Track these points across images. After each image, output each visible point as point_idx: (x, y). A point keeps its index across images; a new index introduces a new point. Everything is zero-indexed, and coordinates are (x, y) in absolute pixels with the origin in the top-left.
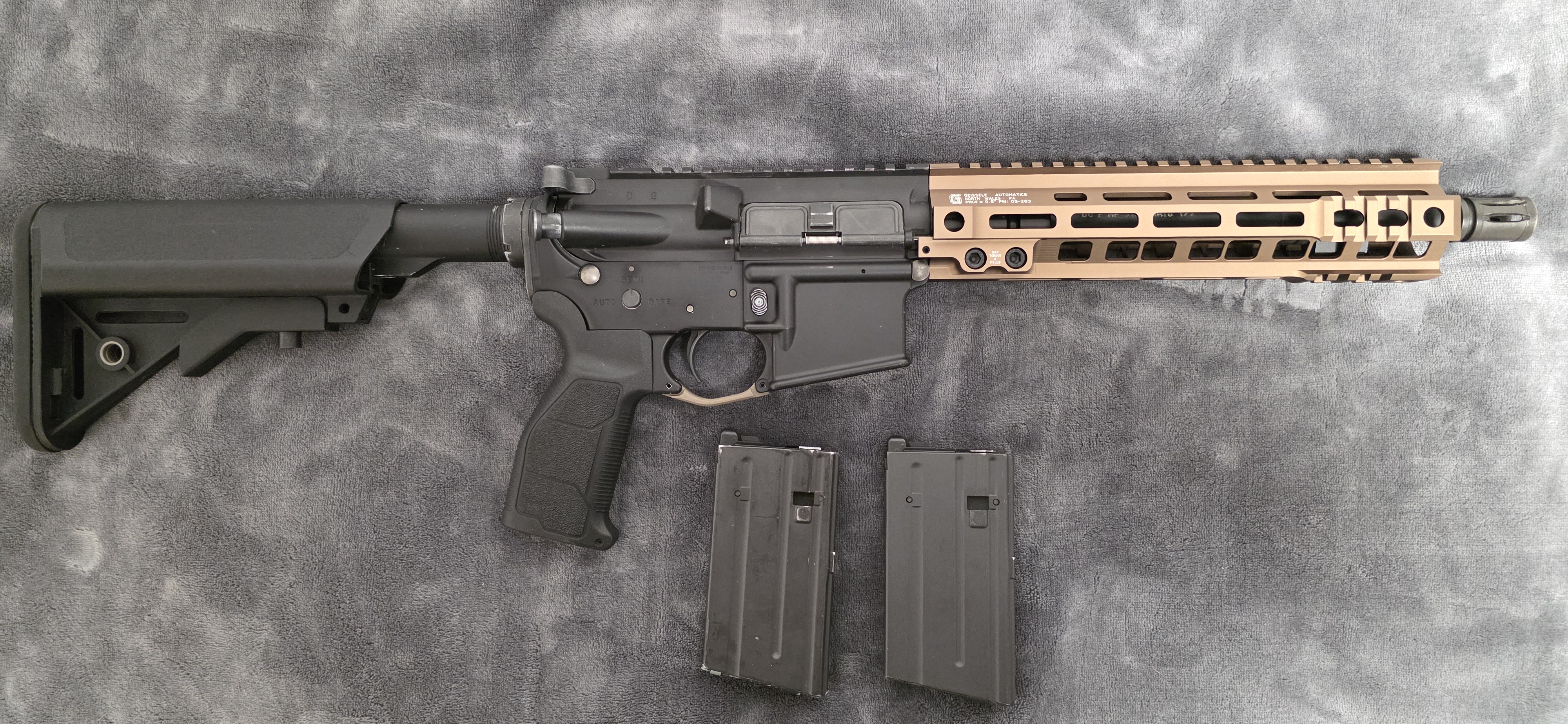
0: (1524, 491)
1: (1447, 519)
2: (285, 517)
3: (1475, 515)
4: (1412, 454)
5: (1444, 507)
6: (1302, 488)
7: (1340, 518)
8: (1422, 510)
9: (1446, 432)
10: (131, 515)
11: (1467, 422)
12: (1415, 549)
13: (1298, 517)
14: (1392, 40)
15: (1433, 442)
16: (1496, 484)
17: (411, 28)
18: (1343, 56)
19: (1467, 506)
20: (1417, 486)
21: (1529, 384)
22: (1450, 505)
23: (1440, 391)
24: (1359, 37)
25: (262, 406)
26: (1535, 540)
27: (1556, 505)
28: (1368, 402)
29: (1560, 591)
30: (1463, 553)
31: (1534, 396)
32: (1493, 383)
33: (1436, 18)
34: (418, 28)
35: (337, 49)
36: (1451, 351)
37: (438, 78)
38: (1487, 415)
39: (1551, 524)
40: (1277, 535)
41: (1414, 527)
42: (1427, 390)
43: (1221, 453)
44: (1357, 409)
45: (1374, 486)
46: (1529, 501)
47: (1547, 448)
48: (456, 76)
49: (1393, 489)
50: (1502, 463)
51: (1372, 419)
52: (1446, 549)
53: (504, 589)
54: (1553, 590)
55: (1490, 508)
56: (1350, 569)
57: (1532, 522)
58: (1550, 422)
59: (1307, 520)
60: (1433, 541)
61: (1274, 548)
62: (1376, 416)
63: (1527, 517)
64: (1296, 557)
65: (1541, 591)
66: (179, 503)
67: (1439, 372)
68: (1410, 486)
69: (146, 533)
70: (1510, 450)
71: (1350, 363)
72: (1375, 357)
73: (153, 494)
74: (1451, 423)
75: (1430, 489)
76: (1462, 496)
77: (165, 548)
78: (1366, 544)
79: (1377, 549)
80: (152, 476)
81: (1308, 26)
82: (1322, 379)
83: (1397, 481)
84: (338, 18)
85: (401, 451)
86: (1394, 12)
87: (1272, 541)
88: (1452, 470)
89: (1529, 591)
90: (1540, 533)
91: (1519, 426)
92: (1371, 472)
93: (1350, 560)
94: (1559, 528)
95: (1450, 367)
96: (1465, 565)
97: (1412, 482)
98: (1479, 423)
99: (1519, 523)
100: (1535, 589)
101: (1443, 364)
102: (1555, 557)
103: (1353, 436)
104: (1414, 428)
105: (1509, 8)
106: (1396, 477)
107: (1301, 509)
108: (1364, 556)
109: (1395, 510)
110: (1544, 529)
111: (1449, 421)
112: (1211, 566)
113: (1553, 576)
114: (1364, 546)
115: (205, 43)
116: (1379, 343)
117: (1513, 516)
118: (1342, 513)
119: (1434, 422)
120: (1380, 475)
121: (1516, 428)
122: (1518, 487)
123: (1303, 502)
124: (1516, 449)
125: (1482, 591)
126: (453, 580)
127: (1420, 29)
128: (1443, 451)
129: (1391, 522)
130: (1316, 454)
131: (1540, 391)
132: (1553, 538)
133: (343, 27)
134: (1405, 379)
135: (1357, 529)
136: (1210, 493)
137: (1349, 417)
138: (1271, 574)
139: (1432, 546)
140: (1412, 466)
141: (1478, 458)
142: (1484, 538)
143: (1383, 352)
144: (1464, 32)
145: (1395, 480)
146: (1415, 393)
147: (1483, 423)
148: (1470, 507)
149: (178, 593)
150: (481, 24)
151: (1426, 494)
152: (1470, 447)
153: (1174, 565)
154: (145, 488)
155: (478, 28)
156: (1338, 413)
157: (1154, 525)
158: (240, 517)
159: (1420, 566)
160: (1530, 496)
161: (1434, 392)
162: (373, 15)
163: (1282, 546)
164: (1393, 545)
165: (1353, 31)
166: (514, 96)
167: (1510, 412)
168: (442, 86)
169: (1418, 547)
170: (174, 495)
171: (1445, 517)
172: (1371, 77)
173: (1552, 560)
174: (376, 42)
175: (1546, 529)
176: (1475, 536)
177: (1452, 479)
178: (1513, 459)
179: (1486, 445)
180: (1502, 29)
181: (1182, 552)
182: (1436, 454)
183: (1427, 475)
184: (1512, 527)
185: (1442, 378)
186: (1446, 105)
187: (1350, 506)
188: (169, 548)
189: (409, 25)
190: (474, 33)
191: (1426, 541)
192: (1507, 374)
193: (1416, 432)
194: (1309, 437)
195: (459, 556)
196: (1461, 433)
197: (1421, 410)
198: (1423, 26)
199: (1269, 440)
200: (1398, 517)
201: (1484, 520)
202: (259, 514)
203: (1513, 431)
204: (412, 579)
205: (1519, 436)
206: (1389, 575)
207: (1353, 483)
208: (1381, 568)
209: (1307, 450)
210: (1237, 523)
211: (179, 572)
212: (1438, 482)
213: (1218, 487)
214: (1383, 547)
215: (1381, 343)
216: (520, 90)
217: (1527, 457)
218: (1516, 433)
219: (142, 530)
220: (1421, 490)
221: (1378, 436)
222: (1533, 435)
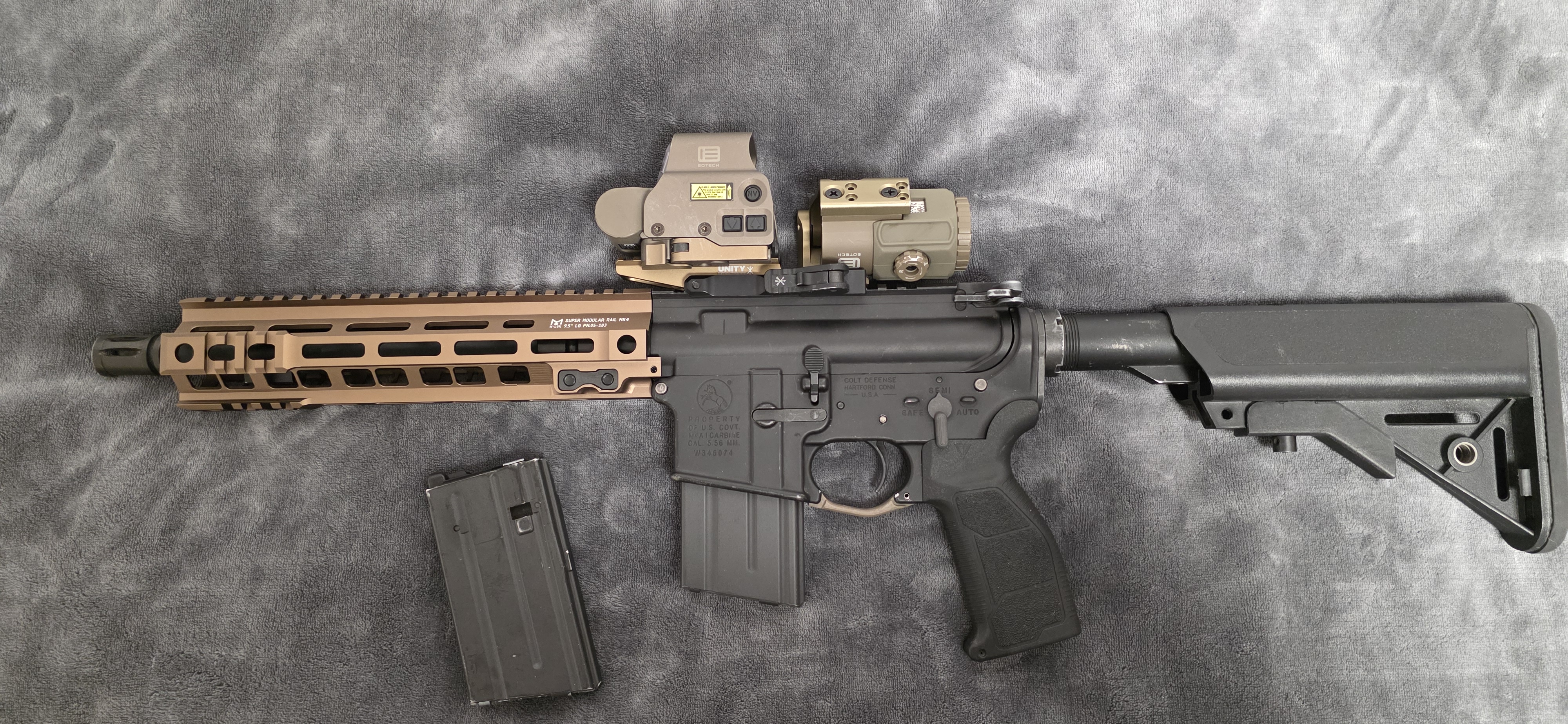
0: (1439, 613)
1: (1372, 643)
2: (225, 633)
3: (1397, 638)
4: (1334, 579)
5: (1368, 631)
6: (1233, 615)
7: (1273, 644)
8: (1348, 635)
9: (1365, 556)
10: (62, 635)
11: (1383, 547)
12: (1345, 674)
13: (1230, 644)
14: (1294, 186)
15: (1353, 567)
16: (1413, 607)
17: (381, 161)
18: (1253, 199)
19: (1388, 629)
20: (1340, 611)
21: (1432, 509)
22: (1373, 629)
23: (1356, 516)
24: (1265, 182)
25: (212, 519)
26: (1456, 664)
27: (1471, 628)
28: (1289, 529)
29: (1484, 715)
30: (1390, 677)
31: (1438, 520)
32: (1400, 507)
33: (1333, 166)
34: (388, 162)
35: (307, 178)
36: (1361, 478)
37: (404, 208)
38: (1401, 538)
39: (1469, 647)
40: (1212, 662)
41: (1341, 652)
42: (1343, 515)
43: (1156, 585)
44: (1280, 535)
45: (1300, 612)
46: (1445, 625)
47: (1457, 571)
48: (422, 207)
49: (1319, 615)
50: (1417, 586)
51: (1294, 546)
52: (1374, 674)
53: (447, 709)
54: (1477, 713)
55: (1410, 631)
56: (1287, 696)
57: (1450, 645)
58: (1457, 547)
59: (1240, 647)
60: (1362, 666)
61: (1211, 676)
62: (1297, 543)
63: (1445, 640)
64: (1233, 685)
65: (1466, 715)
66: (114, 622)
67: (1353, 498)
68: (1334, 611)
69: (78, 654)
70: (1423, 573)
71: (1270, 491)
72: (1291, 484)
73: (87, 614)
74: (1369, 548)
75: (1353, 613)
76: (1383, 620)
77: (97, 669)
78: (1299, 670)
79: (1308, 675)
80: (84, 595)
81: (1218, 169)
82: (1245, 507)
83: (1322, 606)
84: (309, 149)
85: (348, 566)
86: (1293, 160)
87: (1208, 669)
88: (1372, 594)
89: (1456, 715)
90: (1459, 656)
91: (1429, 550)
92: (1297, 599)
93: (1287, 688)
94: (1477, 652)
95: (1362, 492)
96: (1394, 690)
97: (1336, 606)
98: (1394, 548)
99: (1439, 646)
100: (1461, 712)
101: (1356, 490)
102: (1476, 680)
103: (1278, 563)
104: (1335, 553)
105: (1404, 158)
106: (1321, 603)
107: (1232, 636)
108: (1298, 683)
109: (1322, 635)
110: (1463, 652)
111: (1367, 546)
112: (1152, 695)
113: (1477, 700)
114: (1297, 672)
115: (174, 167)
116: (1294, 471)
117: (1432, 639)
118: (1275, 640)
119: (1353, 548)
120: (1305, 601)
121: (1427, 552)
122: (1434, 610)
123: (1235, 630)
124: (1428, 572)
125: (1412, 716)
126: (395, 700)
127: (1319, 176)
128: (1363, 576)
129: (1319, 648)
130: (1244, 580)
131: (1443, 516)
132: (1472, 661)
133: (314, 158)
134: (1322, 505)
135: (1290, 656)
136: (1144, 622)
137: (1274, 543)
138: (1210, 703)
139: (1361, 671)
140: (1335, 591)
141: (1395, 582)
142: (1408, 662)
143: (1298, 479)
144: (1361, 179)
145: (1319, 606)
146: (1333, 519)
147: (1398, 547)
148: (1392, 630)
149: (108, 717)
150: (448, 158)
151: (1350, 618)
152: (1386, 572)
153: (1115, 695)
154: (78, 608)
155: (445, 161)
156: (1263, 540)
157: (1090, 652)
158: (179, 633)
159: (1351, 692)
160: (1445, 619)
161: (1350, 517)
162: (343, 148)
163: (1218, 674)
164: (1323, 671)
165: (1260, 176)
166: (476, 224)
167: (1419, 535)
168: (408, 215)
169: (1347, 672)
170: (110, 613)
171: (1370, 641)
172: (1277, 220)
173: (1473, 683)
174: (347, 174)
175: (1465, 653)
176: (1399, 660)
177: (1373, 603)
178: (1426, 582)
179: (1401, 569)
180: (1398, 177)
181: (1122, 681)
182: (1356, 579)
183: (1349, 600)
184: (1432, 650)
185: (1356, 503)
186: (1345, 248)
187: (1282, 633)
188: (102, 668)
189: (380, 158)
190: (441, 166)
191: (1354, 666)
192: (1411, 500)
193: (1337, 558)
194: (1235, 564)
195: (403, 675)
196: (1379, 558)
197: (1340, 535)
198: (1321, 173)
199: (1200, 568)
200: (1325, 642)
201: (1406, 643)
202: (197, 630)
203: (1423, 554)
204: (353, 699)
205: (1430, 559)
206: (1323, 700)
207: (1281, 609)
208: (1314, 693)
209: (1234, 577)
210: (1173, 653)
211: (111, 693)
212: (1360, 607)
213: (1152, 617)
214: (1315, 674)
215: (1296, 472)
216: (482, 219)
217: (1439, 580)
218: (1427, 556)
219: (74, 650)
220: (1344, 615)
221: (1301, 562)
222: (1441, 559)
